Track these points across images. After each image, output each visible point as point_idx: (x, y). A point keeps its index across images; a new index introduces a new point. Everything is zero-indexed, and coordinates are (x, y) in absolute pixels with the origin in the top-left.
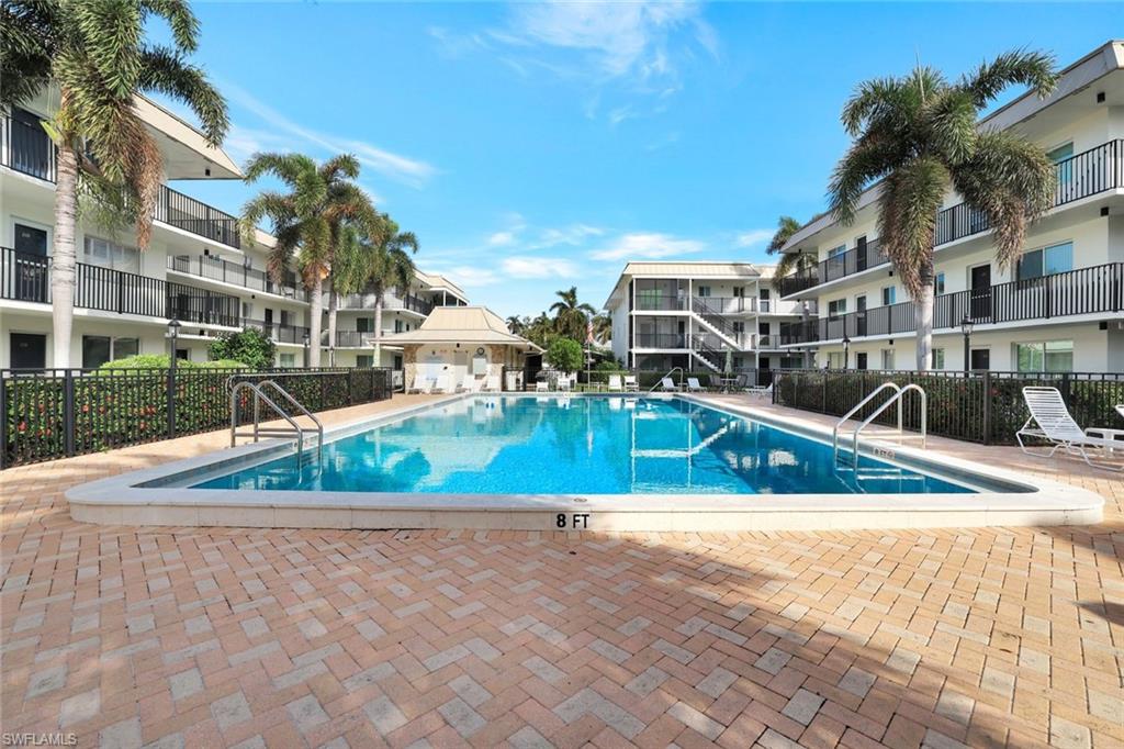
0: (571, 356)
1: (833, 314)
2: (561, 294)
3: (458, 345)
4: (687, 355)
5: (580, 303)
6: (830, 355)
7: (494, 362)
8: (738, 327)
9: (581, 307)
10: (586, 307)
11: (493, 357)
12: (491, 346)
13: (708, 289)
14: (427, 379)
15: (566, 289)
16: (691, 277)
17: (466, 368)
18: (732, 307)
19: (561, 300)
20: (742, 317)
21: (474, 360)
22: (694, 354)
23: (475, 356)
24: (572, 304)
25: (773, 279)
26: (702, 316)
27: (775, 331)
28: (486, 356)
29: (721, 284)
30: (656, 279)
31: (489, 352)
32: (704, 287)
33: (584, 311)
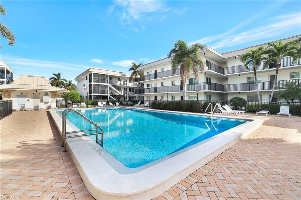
0: (76, 96)
1: (148, 87)
2: (54, 74)
3: (36, 91)
4: (108, 96)
5: (61, 78)
6: (147, 96)
7: (52, 98)
8: (119, 89)
9: (62, 80)
10: (64, 80)
11: (52, 96)
12: (51, 92)
13: (112, 78)
14: (18, 105)
15: (57, 73)
16: (109, 74)
17: (39, 100)
18: (118, 83)
19: (54, 76)
20: (120, 86)
21: (44, 97)
22: (110, 96)
23: (44, 95)
24: (59, 78)
25: (130, 77)
26: (112, 86)
27: (128, 90)
28: (49, 96)
29: (116, 77)
30: (99, 74)
31: (50, 94)
32: (111, 77)
33: (63, 81)
